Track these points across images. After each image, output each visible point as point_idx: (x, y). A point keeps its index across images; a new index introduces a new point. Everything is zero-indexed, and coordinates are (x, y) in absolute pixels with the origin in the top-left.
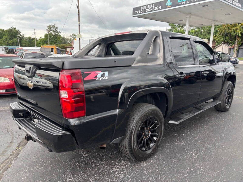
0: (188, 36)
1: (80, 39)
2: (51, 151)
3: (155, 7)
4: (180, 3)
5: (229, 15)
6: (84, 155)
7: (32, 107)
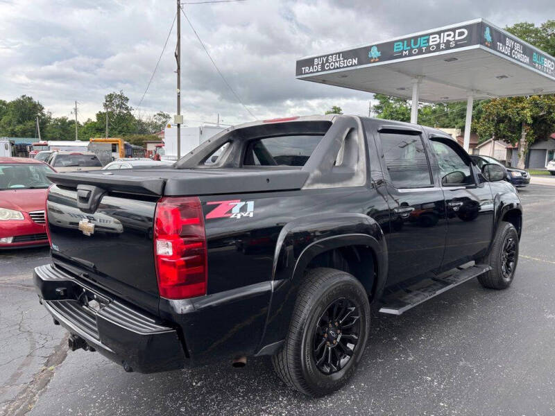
0: (418, 128)
1: (179, 125)
2: (130, 370)
3: (345, 61)
4: (399, 52)
5: (504, 79)
6: (194, 384)
7: (84, 275)
